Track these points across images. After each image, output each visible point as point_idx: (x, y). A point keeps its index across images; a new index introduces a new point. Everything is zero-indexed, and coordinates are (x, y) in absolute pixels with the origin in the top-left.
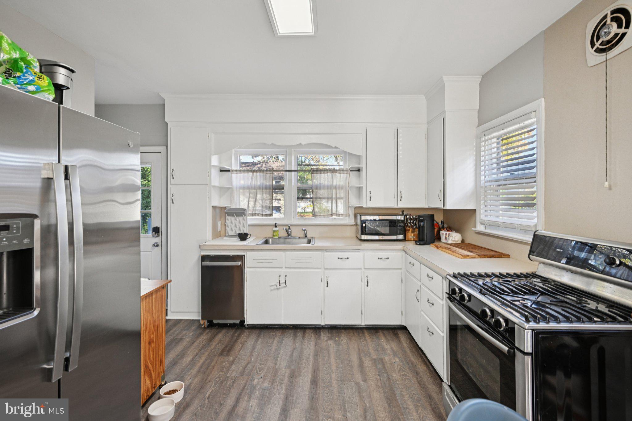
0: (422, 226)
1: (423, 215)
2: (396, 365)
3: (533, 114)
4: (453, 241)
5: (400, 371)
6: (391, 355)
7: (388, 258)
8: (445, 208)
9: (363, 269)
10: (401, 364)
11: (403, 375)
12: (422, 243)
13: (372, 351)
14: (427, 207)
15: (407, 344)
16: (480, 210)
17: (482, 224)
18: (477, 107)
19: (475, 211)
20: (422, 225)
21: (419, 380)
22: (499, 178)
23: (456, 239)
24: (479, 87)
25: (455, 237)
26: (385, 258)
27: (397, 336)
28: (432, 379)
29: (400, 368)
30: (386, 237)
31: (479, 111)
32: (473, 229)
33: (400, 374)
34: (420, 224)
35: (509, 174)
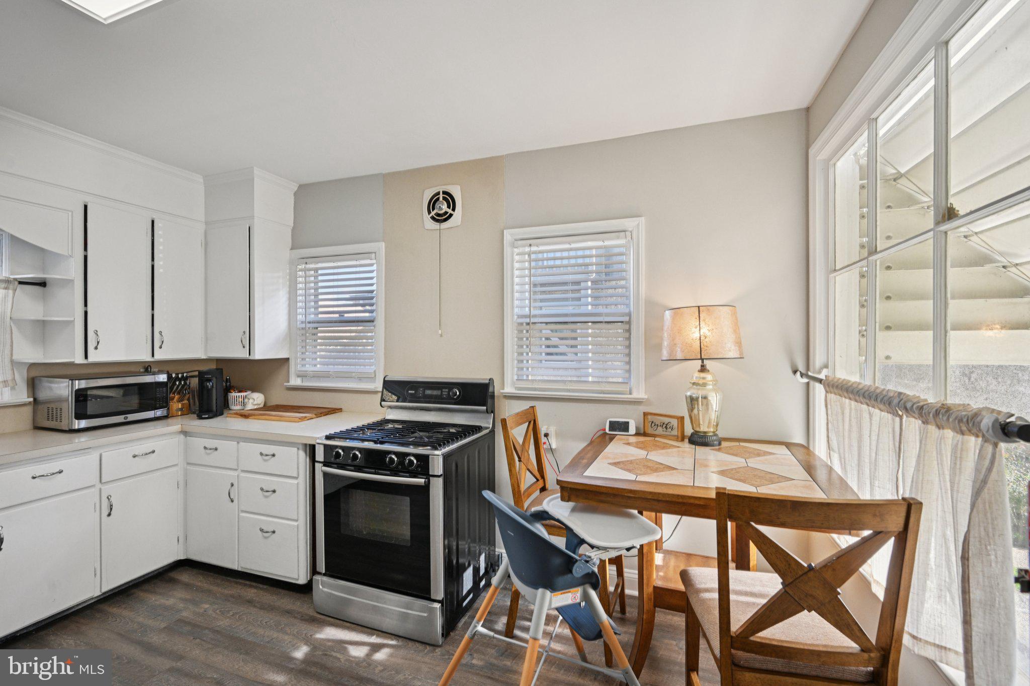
0: (210, 388)
1: (209, 370)
2: (210, 612)
3: (373, 255)
4: (254, 405)
5: (224, 614)
6: (190, 607)
7: (153, 452)
8: (251, 358)
9: (99, 486)
10: (216, 607)
11: (233, 615)
12: (211, 415)
13: (150, 622)
14: (204, 357)
15: (200, 581)
16: (296, 358)
17: (298, 376)
18: (291, 223)
19: (287, 360)
20: (210, 386)
21: (259, 606)
22: (317, 319)
23: (259, 402)
24: (293, 197)
25: (256, 399)
26: (148, 452)
27: (173, 581)
28: (274, 595)
29: (220, 611)
30: (132, 417)
31: (294, 229)
32: (285, 384)
33: (228, 617)
34: (207, 385)
35: (337, 315)
